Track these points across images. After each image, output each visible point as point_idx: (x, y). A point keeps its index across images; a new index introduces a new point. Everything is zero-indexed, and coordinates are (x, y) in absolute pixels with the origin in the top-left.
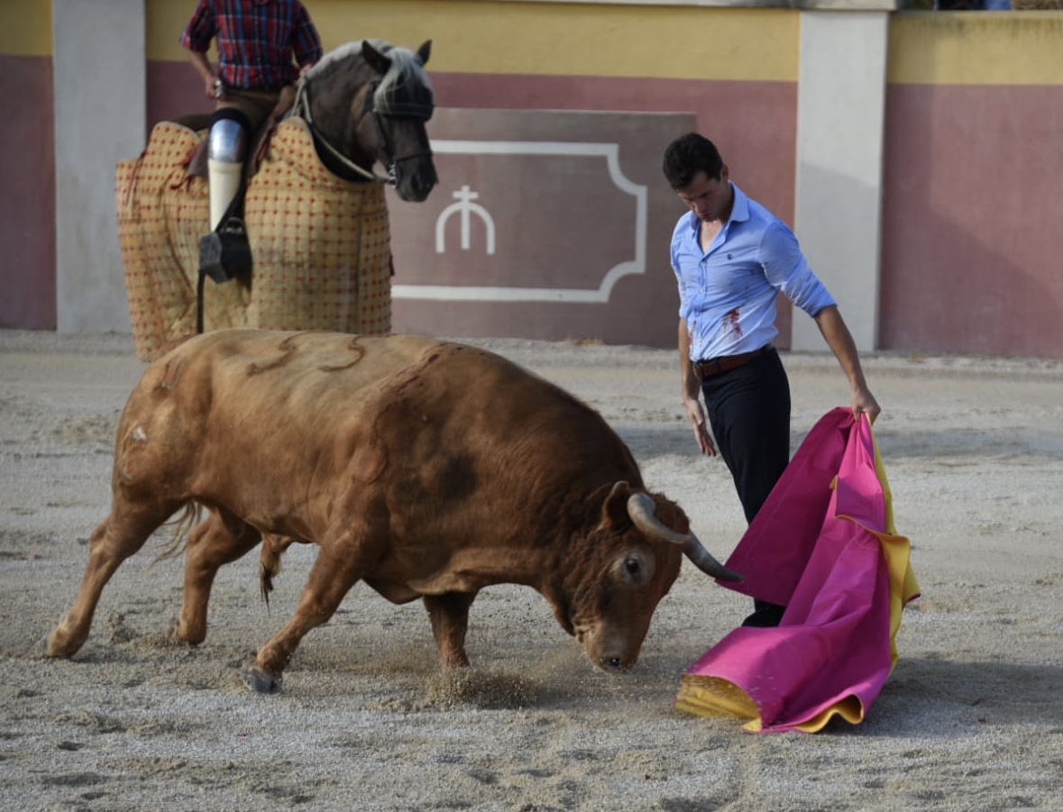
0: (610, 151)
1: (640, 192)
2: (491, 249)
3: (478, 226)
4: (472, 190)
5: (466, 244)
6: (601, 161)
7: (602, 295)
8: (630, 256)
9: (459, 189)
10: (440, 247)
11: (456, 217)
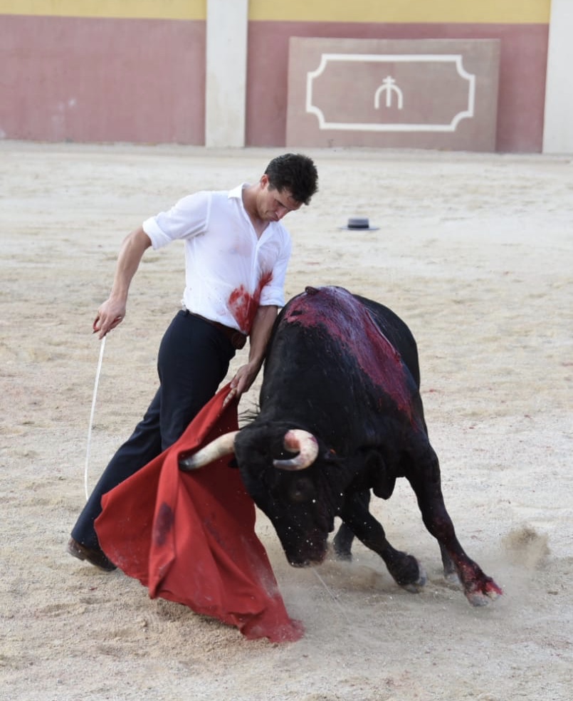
0: (457, 59)
1: (472, 79)
2: (400, 105)
3: (394, 95)
4: (393, 77)
5: (388, 103)
6: (453, 64)
7: (451, 128)
8: (465, 108)
9: (386, 77)
10: (377, 105)
11: (384, 92)
